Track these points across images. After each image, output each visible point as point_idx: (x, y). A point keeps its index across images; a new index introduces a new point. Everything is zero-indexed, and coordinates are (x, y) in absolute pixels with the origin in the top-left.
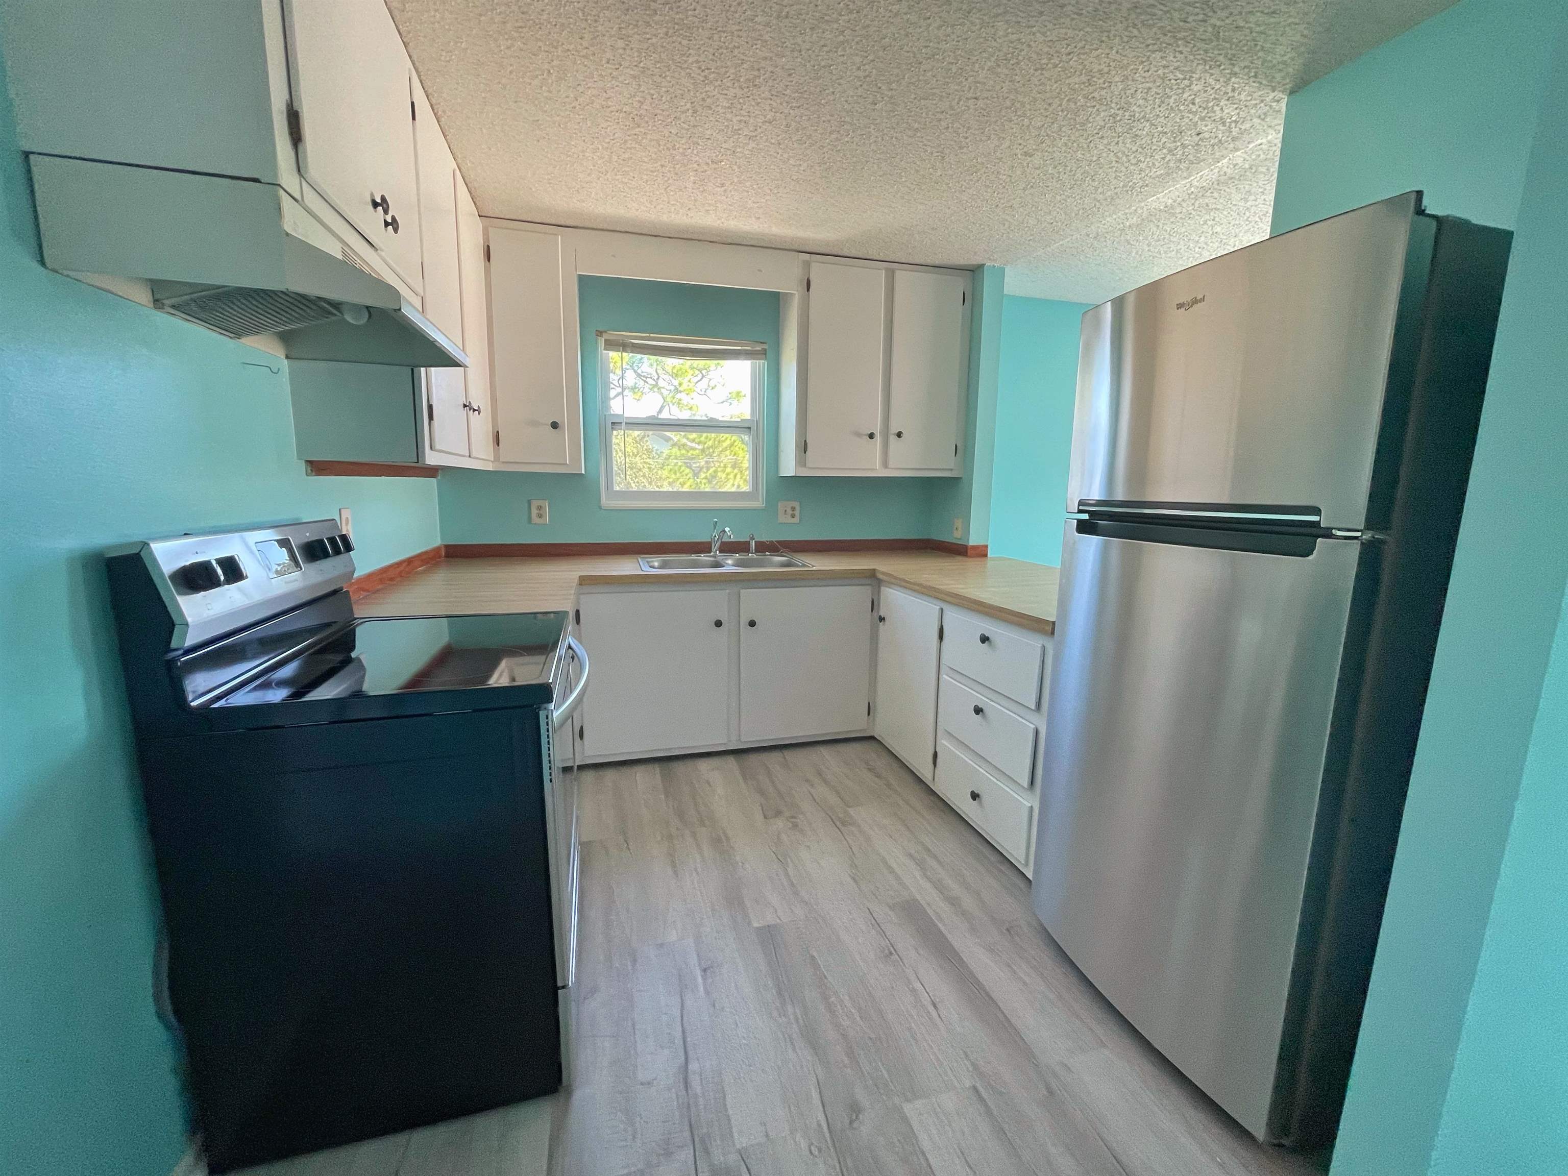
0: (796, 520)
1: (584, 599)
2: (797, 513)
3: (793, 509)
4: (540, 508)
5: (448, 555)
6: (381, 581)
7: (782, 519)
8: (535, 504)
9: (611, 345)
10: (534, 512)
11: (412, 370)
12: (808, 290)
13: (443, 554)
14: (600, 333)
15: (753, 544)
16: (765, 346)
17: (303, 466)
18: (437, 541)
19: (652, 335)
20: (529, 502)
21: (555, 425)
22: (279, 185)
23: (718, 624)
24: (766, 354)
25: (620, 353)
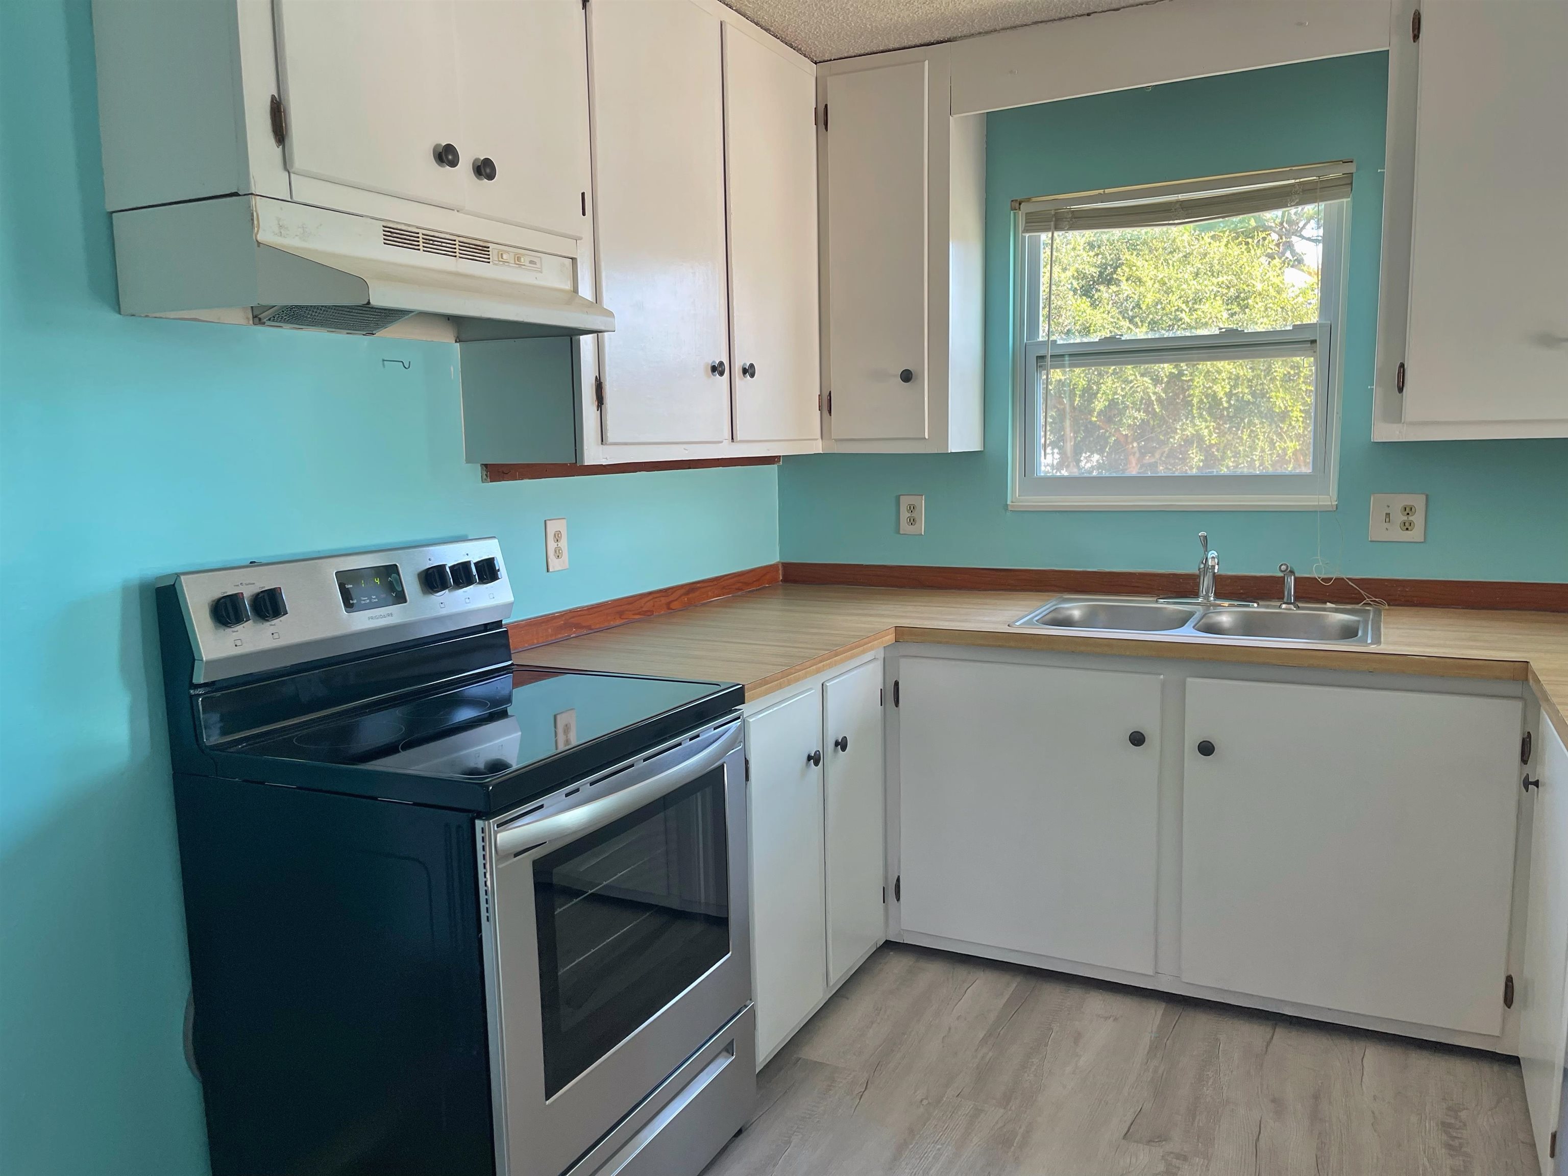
0: (1416, 534)
1: (904, 664)
2: (1418, 519)
3: (1408, 510)
4: (912, 508)
5: (786, 580)
6: (621, 614)
7: (1378, 531)
8: (905, 501)
9: (1038, 222)
10: (905, 515)
11: (571, 339)
12: (1416, 37)
13: (781, 578)
14: (1017, 204)
15: (1291, 581)
16: (1351, 168)
17: (478, 470)
18: (773, 557)
19: (1107, 191)
20: (898, 499)
21: (907, 376)
22: (252, 194)
23: (1137, 739)
24: (1351, 184)
25: (1050, 234)
